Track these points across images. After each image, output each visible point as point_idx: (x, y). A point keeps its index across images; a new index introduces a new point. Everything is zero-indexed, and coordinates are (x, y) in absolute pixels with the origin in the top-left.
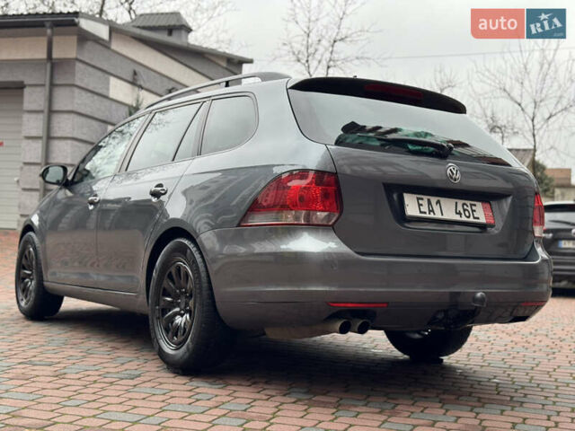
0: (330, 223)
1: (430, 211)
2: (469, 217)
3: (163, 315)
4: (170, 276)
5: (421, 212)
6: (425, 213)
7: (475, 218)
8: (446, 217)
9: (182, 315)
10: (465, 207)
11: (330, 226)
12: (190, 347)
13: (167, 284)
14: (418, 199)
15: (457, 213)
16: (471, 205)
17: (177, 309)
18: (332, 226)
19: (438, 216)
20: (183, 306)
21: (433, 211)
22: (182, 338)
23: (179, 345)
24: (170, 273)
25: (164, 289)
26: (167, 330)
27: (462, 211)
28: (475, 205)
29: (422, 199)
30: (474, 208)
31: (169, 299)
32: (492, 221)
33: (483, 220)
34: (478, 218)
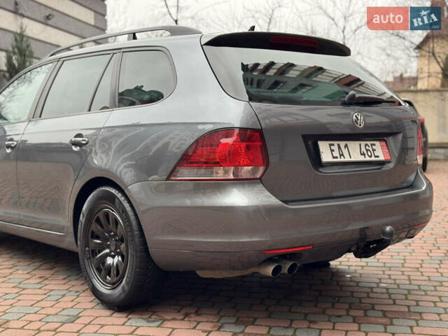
0: (258, 177)
1: (341, 155)
2: (371, 157)
3: (93, 257)
4: (98, 220)
5: (334, 157)
6: (337, 157)
7: (376, 157)
8: (353, 159)
9: (113, 257)
10: (367, 147)
11: (257, 179)
12: (126, 288)
13: (95, 227)
14: (330, 145)
15: (361, 154)
16: (372, 145)
17: (107, 251)
18: (260, 179)
19: (347, 159)
20: (113, 249)
21: (343, 155)
22: (115, 279)
23: (114, 285)
24: (98, 217)
25: (93, 232)
26: (99, 270)
27: (365, 152)
28: (374, 145)
29: (333, 145)
30: (374, 147)
31: (98, 241)
32: (388, 158)
33: (382, 158)
34: (378, 157)
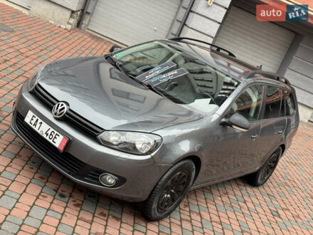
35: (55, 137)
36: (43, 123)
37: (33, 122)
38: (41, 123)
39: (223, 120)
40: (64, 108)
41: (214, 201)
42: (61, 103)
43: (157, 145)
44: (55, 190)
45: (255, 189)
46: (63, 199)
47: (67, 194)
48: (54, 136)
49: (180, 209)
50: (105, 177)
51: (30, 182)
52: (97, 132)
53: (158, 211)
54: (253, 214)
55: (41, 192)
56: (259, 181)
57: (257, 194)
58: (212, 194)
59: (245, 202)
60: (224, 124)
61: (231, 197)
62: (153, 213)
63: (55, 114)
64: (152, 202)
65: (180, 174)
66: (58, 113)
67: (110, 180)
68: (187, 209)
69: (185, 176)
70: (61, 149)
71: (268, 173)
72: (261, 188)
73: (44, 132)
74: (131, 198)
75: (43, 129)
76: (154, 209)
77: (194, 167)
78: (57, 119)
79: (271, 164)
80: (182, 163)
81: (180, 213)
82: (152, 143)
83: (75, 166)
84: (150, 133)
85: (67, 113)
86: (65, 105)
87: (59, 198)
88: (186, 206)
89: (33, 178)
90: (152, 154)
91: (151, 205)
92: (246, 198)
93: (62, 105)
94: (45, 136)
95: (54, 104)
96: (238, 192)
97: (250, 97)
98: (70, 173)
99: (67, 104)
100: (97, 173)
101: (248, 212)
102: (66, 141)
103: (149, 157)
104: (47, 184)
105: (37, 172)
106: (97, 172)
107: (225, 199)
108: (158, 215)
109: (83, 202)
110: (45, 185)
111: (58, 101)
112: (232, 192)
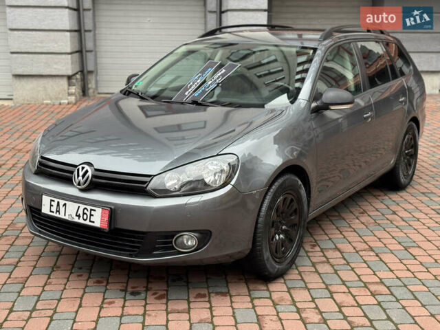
35: (91, 215)
36: (68, 203)
37: (54, 209)
38: (65, 205)
39: (314, 105)
40: (87, 171)
41: (350, 227)
42: (80, 167)
43: (233, 168)
44: (121, 290)
45: (403, 194)
46: (137, 297)
47: (141, 289)
48: (88, 213)
49: (307, 252)
50: (180, 239)
51: (84, 293)
52: (144, 182)
53: (276, 262)
54: (411, 223)
55: (104, 299)
56: (403, 180)
57: (406, 198)
58: (344, 219)
59: (394, 213)
60: (317, 111)
61: (371, 214)
62: (268, 266)
63: (79, 184)
64: (261, 250)
65: (285, 199)
66: (82, 181)
67: (190, 241)
68: (317, 249)
69: (292, 200)
70: (105, 226)
71: (410, 165)
72: (409, 189)
73: (74, 215)
74: (230, 256)
75: (70, 212)
76: (268, 259)
77: (300, 182)
78: (82, 190)
79: (409, 151)
80: (280, 181)
81: (309, 257)
82: (226, 168)
83: (133, 242)
84: (218, 155)
85: (93, 176)
86: (87, 167)
87: (132, 297)
88: (314, 246)
89: (87, 286)
90: (233, 182)
91: (262, 255)
92: (394, 208)
93: (83, 168)
94: (76, 220)
95: (72, 172)
96: (379, 205)
97: (342, 74)
98: (131, 256)
99: (90, 164)
100: (167, 240)
101: (404, 223)
102: (107, 213)
103: (229, 187)
104: (108, 287)
105: (89, 278)
106: (167, 237)
107: (364, 219)
108: (277, 266)
109: (167, 291)
110: (107, 289)
111: (76, 166)
112: (371, 208)
